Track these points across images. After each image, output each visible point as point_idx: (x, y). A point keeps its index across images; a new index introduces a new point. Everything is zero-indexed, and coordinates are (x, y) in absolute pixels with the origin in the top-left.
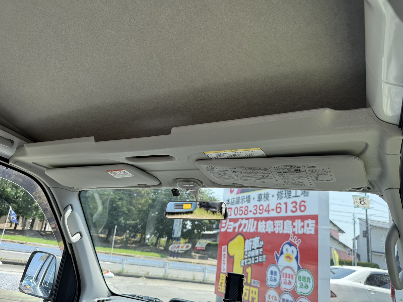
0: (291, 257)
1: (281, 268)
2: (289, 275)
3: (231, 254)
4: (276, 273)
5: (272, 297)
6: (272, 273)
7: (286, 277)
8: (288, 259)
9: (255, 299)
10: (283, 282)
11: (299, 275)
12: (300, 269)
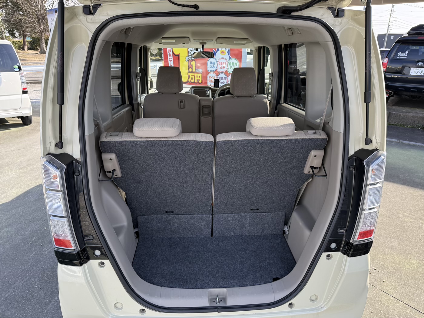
0: (225, 52)
1: (217, 60)
2: (223, 63)
3: (176, 53)
4: (214, 63)
5: (212, 77)
6: (211, 63)
7: (221, 64)
8: (223, 53)
9: (199, 80)
10: (219, 68)
11: (230, 62)
12: (231, 58)
